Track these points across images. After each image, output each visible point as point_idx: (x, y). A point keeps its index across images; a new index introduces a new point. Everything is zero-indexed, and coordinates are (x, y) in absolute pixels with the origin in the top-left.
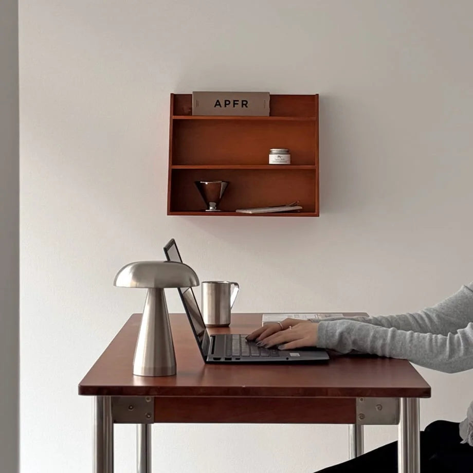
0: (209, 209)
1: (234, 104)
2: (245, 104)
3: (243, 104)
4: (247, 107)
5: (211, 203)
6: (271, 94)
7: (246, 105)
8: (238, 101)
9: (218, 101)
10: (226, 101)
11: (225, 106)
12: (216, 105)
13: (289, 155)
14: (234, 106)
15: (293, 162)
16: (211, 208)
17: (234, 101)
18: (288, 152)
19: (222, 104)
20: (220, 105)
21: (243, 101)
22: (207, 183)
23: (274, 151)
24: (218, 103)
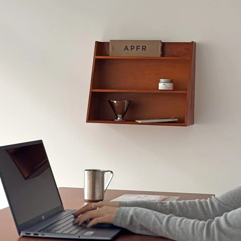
0: (117, 119)
1: (137, 48)
2: (144, 48)
3: (143, 49)
4: (145, 50)
5: (119, 115)
6: (163, 42)
7: (145, 49)
8: (140, 46)
9: (126, 46)
10: (131, 46)
11: (131, 50)
12: (125, 49)
13: (173, 84)
14: (137, 50)
15: (175, 88)
16: (119, 118)
17: (137, 46)
18: (171, 82)
19: (129, 48)
20: (127, 49)
21: (143, 46)
22: (115, 102)
23: (162, 80)
24: (126, 48)
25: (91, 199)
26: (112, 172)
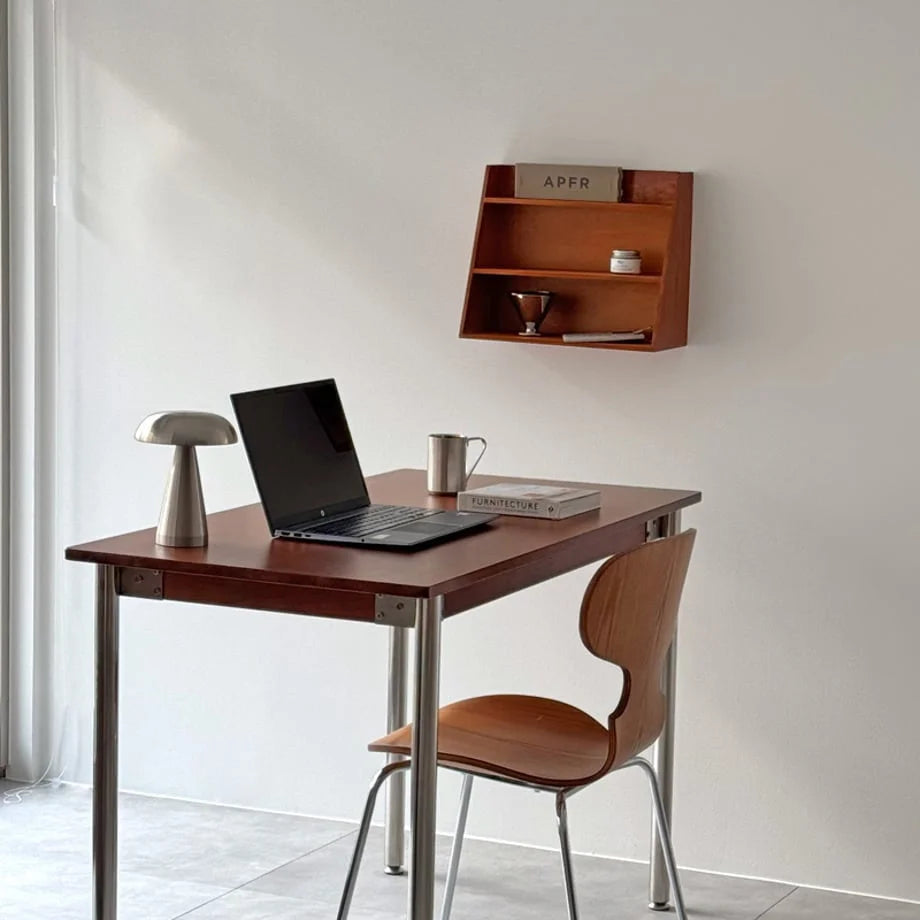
0: (525, 331)
1: (571, 183)
2: (584, 183)
3: (582, 183)
4: (587, 187)
5: (528, 324)
6: (624, 168)
7: (586, 185)
8: (575, 178)
9: (549, 178)
10: (559, 178)
11: (559, 186)
12: (547, 183)
13: (639, 261)
14: (570, 186)
15: (645, 270)
16: (528, 330)
17: (571, 179)
18: (637, 255)
19: (555, 182)
20: (551, 184)
21: (582, 179)
22: (520, 296)
23: (617, 253)
24: (549, 182)
25: (439, 491)
26: (483, 441)
